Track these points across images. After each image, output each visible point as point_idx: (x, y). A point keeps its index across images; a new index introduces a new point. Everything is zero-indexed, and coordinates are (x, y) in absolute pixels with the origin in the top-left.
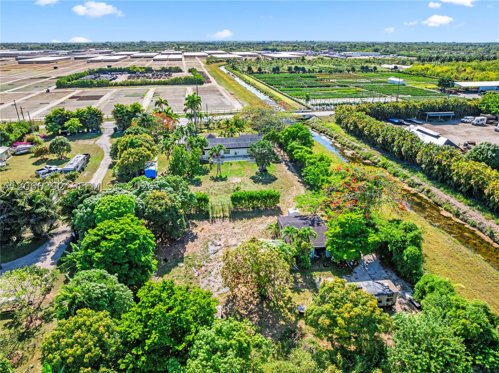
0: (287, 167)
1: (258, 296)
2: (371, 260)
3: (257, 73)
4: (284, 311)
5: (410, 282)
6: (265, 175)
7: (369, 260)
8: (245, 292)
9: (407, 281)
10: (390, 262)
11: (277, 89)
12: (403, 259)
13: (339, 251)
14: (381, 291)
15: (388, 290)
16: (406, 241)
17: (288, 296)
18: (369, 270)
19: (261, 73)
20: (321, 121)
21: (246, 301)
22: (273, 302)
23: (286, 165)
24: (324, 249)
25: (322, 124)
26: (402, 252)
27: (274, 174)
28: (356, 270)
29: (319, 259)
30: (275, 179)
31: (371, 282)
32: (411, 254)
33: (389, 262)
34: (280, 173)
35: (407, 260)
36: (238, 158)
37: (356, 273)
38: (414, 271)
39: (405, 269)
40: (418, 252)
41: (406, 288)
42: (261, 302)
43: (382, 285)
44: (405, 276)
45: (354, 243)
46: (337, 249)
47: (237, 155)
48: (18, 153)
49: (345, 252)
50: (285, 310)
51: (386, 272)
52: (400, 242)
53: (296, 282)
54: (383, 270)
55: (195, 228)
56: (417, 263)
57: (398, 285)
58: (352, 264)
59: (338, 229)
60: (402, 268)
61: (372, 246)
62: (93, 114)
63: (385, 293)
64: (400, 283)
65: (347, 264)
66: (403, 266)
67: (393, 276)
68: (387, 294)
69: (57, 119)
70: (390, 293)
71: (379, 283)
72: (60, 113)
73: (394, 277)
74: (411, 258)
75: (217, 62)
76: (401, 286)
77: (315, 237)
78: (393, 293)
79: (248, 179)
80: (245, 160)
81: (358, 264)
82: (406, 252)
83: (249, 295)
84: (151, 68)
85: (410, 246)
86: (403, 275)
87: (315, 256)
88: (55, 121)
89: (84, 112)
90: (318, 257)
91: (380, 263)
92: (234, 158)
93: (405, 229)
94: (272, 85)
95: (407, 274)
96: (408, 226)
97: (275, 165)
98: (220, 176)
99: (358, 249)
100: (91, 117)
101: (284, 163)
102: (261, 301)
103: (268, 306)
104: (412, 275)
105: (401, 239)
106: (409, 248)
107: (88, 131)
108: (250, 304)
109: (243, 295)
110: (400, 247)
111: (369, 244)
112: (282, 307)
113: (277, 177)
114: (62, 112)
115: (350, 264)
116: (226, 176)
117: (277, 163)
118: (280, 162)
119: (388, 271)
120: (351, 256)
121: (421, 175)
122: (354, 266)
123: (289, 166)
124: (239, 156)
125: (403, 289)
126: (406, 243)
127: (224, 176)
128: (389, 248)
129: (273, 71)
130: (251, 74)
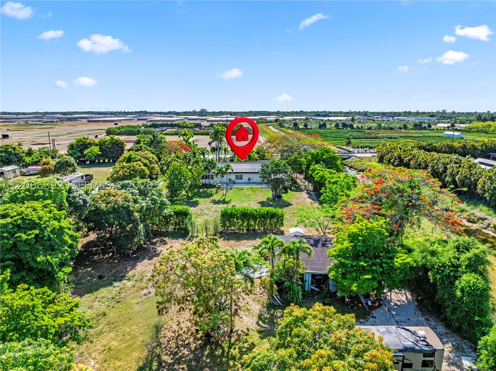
0: (308, 195)
1: (202, 337)
2: (403, 302)
3: (303, 129)
4: (234, 364)
5: (470, 339)
6: (278, 201)
7: (399, 301)
8: (185, 329)
9: (464, 338)
10: (433, 304)
12: (454, 296)
13: (346, 278)
14: (410, 343)
15: (424, 343)
16: (460, 266)
17: (250, 341)
18: (397, 315)
19: (307, 129)
20: (361, 160)
21: (180, 343)
22: (223, 348)
23: (308, 193)
24: (326, 277)
25: (361, 163)
26: (452, 283)
27: (289, 201)
28: (375, 313)
29: (318, 293)
30: (290, 205)
31: (393, 328)
32: (470, 287)
33: (431, 305)
34: (298, 200)
35: (462, 298)
36: (250, 184)
37: (375, 317)
38: (477, 318)
39: (459, 314)
40: (481, 284)
41: (463, 349)
42: (202, 347)
43: (414, 333)
44: (459, 326)
45: (371, 266)
46: (344, 275)
47: (251, 181)
48: (28, 174)
49: (355, 280)
50: (236, 363)
51: (427, 320)
52: (449, 267)
53: (273, 322)
54: (422, 316)
55: (162, 246)
56: (480, 302)
57: (447, 342)
58: (370, 303)
59: (346, 244)
60: (453, 313)
61: (400, 273)
62: (114, 143)
63: (417, 348)
64: (451, 339)
65: (362, 303)
66: (455, 309)
67: (438, 328)
68: (421, 351)
69: (78, 147)
70: (427, 349)
71: (408, 330)
72: (82, 142)
73: (441, 329)
74: (469, 294)
75: (266, 122)
76: (453, 345)
77: (309, 254)
78: (435, 350)
79: (256, 204)
80: (260, 186)
81: (380, 305)
82: (460, 283)
83: (189, 334)
84: (202, 125)
85: (466, 273)
86: (457, 324)
87: (313, 287)
88: (77, 149)
89: (106, 141)
90: (317, 289)
91: (417, 306)
92: (246, 185)
93: (458, 248)
95: (463, 323)
96: (462, 242)
97: (294, 193)
98: (224, 200)
99: (376, 275)
100: (112, 146)
101: (306, 191)
102: (204, 345)
103: (211, 355)
104: (472, 325)
105: (451, 262)
106: (465, 277)
107: (109, 161)
108: (185, 347)
109: (181, 332)
110: (449, 276)
111: (396, 270)
112: (234, 358)
113: (291, 203)
114: (84, 141)
115: (367, 304)
116: (230, 200)
117: (298, 191)
118: (301, 191)
119: (431, 319)
120: (365, 286)
121: (485, 208)
122: (372, 308)
123: (310, 195)
124: (253, 183)
125: (457, 349)
126: (460, 269)
127: (227, 200)
128: (431, 278)
129: (319, 127)
130: (296, 129)
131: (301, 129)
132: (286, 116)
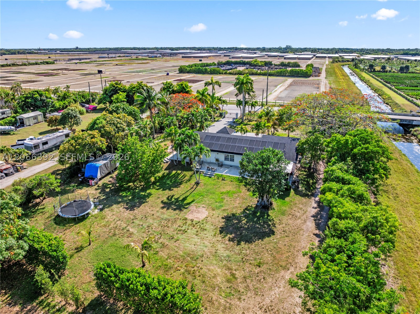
0: (316, 210)
3: (380, 71)
11: (393, 88)
19: (384, 72)
23: (319, 204)
27: (276, 220)
30: (270, 233)
34: (291, 222)
69: (110, 92)
75: (343, 61)
84: (271, 62)
94: (389, 83)
97: (297, 198)
98: (184, 199)
113: (277, 228)
116: (192, 202)
117: (305, 195)
118: (312, 195)
123: (322, 209)
129: (400, 70)
130: (371, 72)
131: (378, 71)
132: (370, 54)
